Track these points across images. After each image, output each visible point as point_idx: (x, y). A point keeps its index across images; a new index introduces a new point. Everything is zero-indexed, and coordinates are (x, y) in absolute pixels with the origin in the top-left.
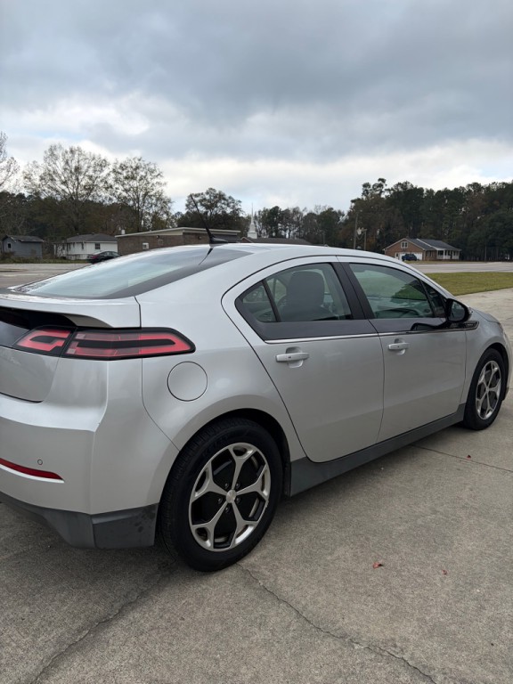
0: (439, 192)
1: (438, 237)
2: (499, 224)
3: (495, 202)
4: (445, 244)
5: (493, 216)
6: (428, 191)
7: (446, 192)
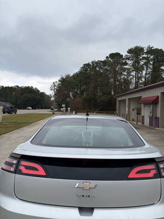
0: (6, 87)
1: (7, 102)
2: (26, 98)
3: (24, 92)
4: (10, 104)
5: (24, 96)
6: (2, 86)
7: (8, 87)
